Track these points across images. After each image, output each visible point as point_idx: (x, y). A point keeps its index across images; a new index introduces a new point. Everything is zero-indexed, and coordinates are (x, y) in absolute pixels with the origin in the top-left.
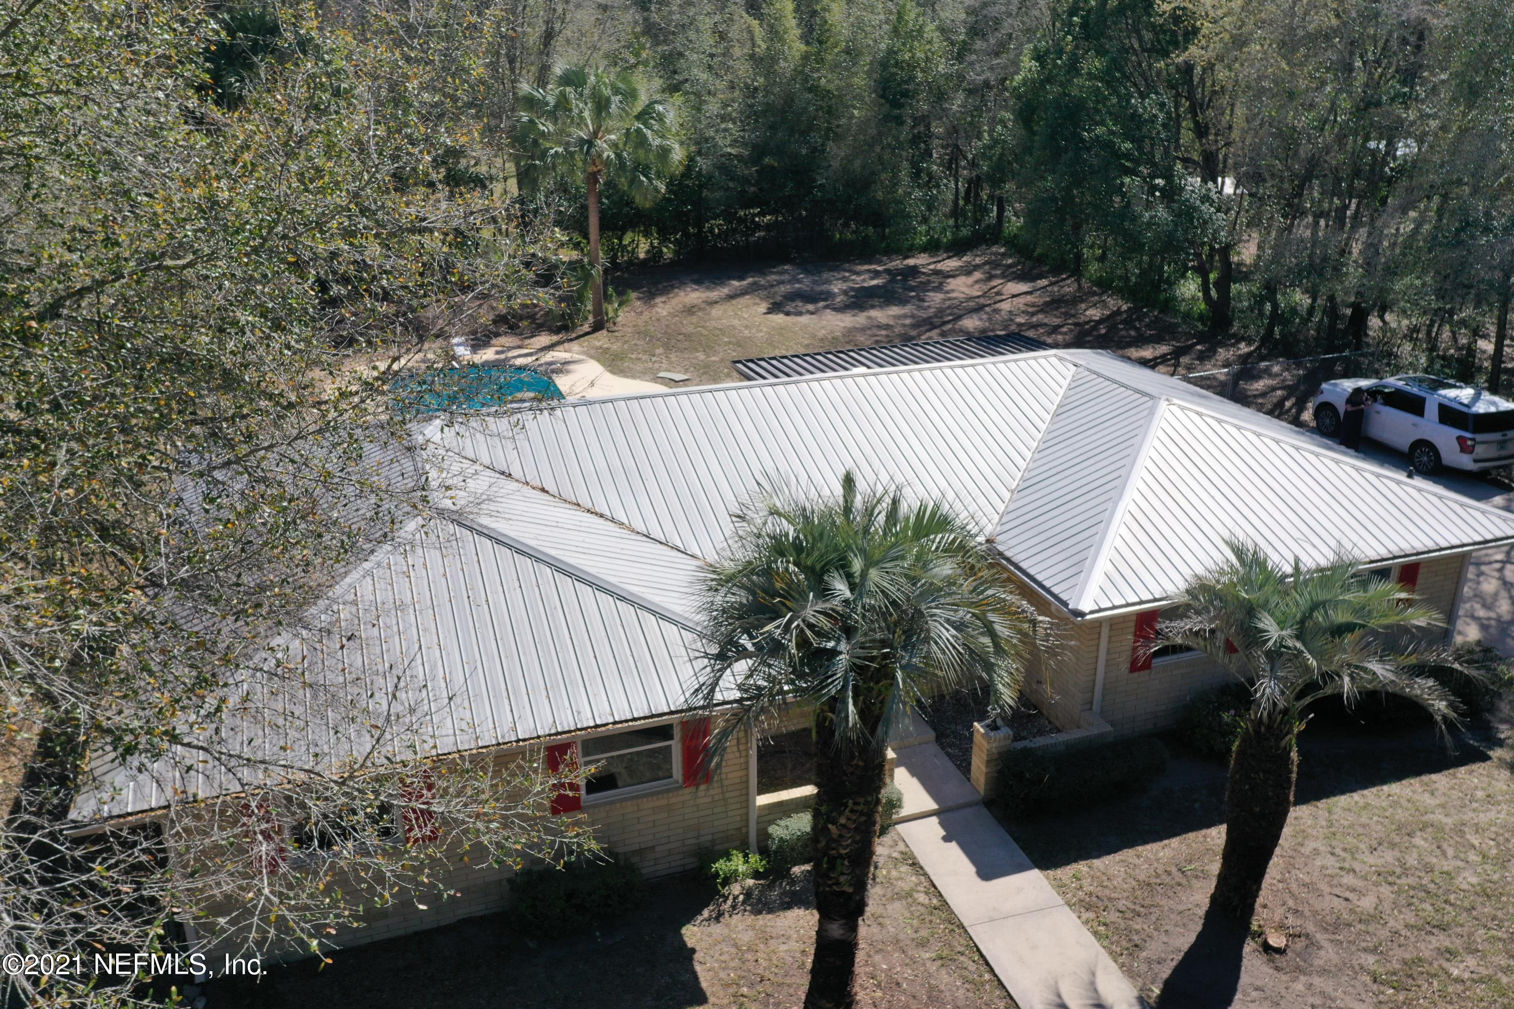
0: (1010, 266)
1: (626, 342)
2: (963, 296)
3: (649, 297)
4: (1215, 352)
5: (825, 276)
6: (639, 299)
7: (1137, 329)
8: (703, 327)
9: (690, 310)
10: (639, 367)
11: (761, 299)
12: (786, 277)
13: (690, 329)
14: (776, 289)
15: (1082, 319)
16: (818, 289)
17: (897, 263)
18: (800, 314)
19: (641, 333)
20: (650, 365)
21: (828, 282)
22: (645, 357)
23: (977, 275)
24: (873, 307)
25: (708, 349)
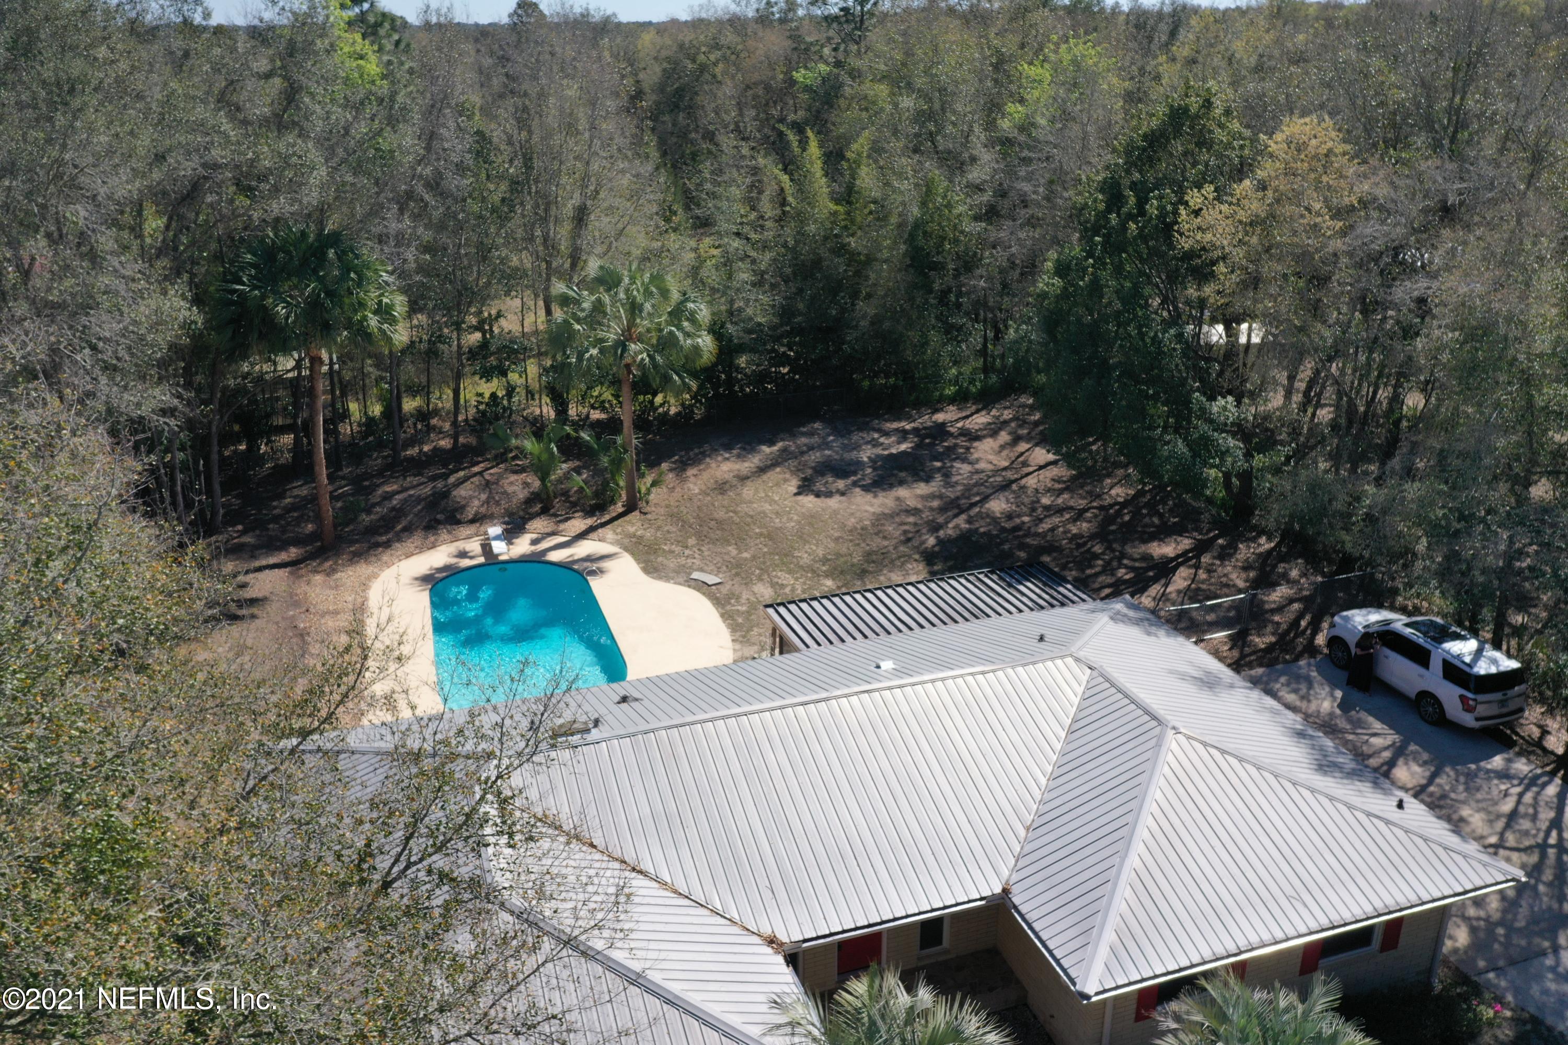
0: (1036, 424)
1: (659, 528)
2: (990, 467)
3: (681, 467)
4: (1236, 549)
5: (855, 437)
6: (671, 470)
7: (1161, 516)
8: (735, 512)
9: (722, 487)
10: (672, 563)
11: (793, 473)
12: (815, 440)
13: (721, 514)
14: (806, 458)
15: (1108, 501)
16: (847, 456)
17: (925, 420)
18: (829, 494)
19: (674, 516)
20: (682, 561)
21: (857, 447)
22: (677, 549)
23: (1004, 437)
24: (901, 483)
25: (741, 542)
